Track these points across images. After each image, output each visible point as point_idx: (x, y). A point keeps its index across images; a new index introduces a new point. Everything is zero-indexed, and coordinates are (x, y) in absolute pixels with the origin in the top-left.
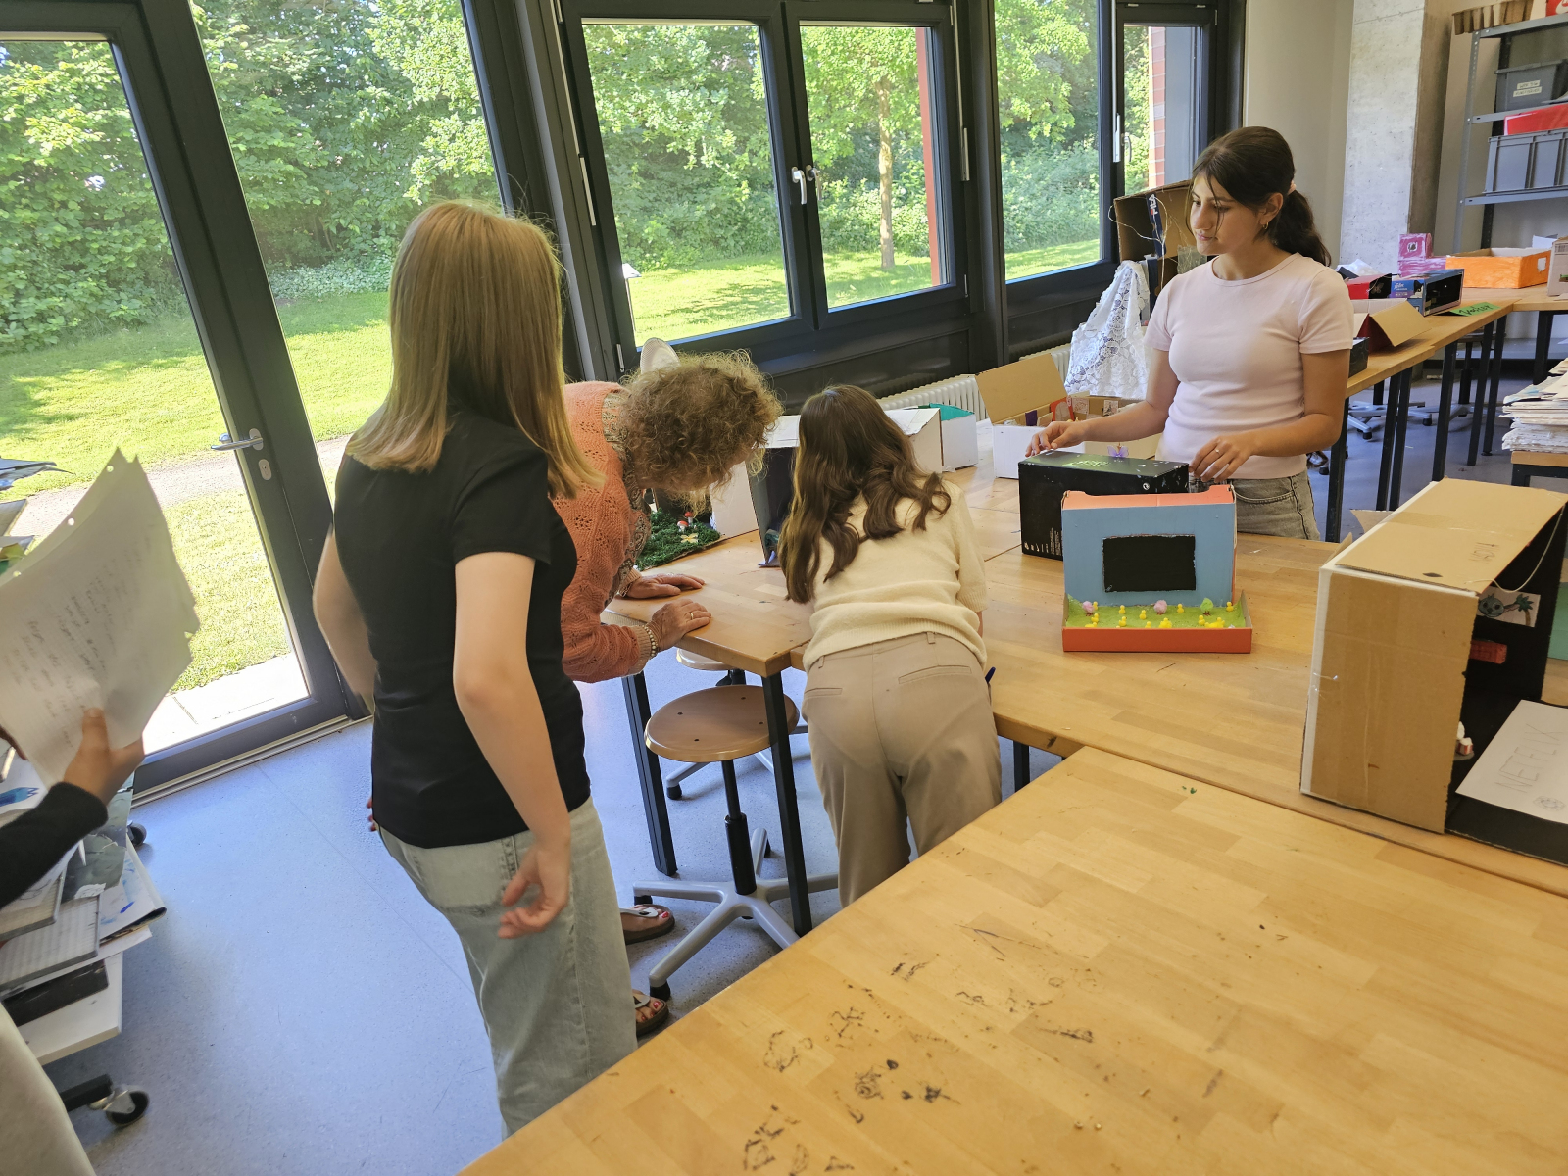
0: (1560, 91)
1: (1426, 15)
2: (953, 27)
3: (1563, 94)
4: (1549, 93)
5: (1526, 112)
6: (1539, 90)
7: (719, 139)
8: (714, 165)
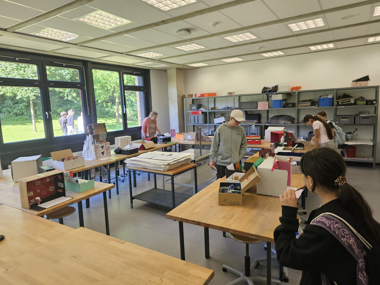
0: (198, 108)
1: (177, 95)
2: (85, 90)
3: (199, 109)
4: (196, 109)
5: (193, 111)
6: (195, 108)
7: (72, 94)
8: (71, 99)
